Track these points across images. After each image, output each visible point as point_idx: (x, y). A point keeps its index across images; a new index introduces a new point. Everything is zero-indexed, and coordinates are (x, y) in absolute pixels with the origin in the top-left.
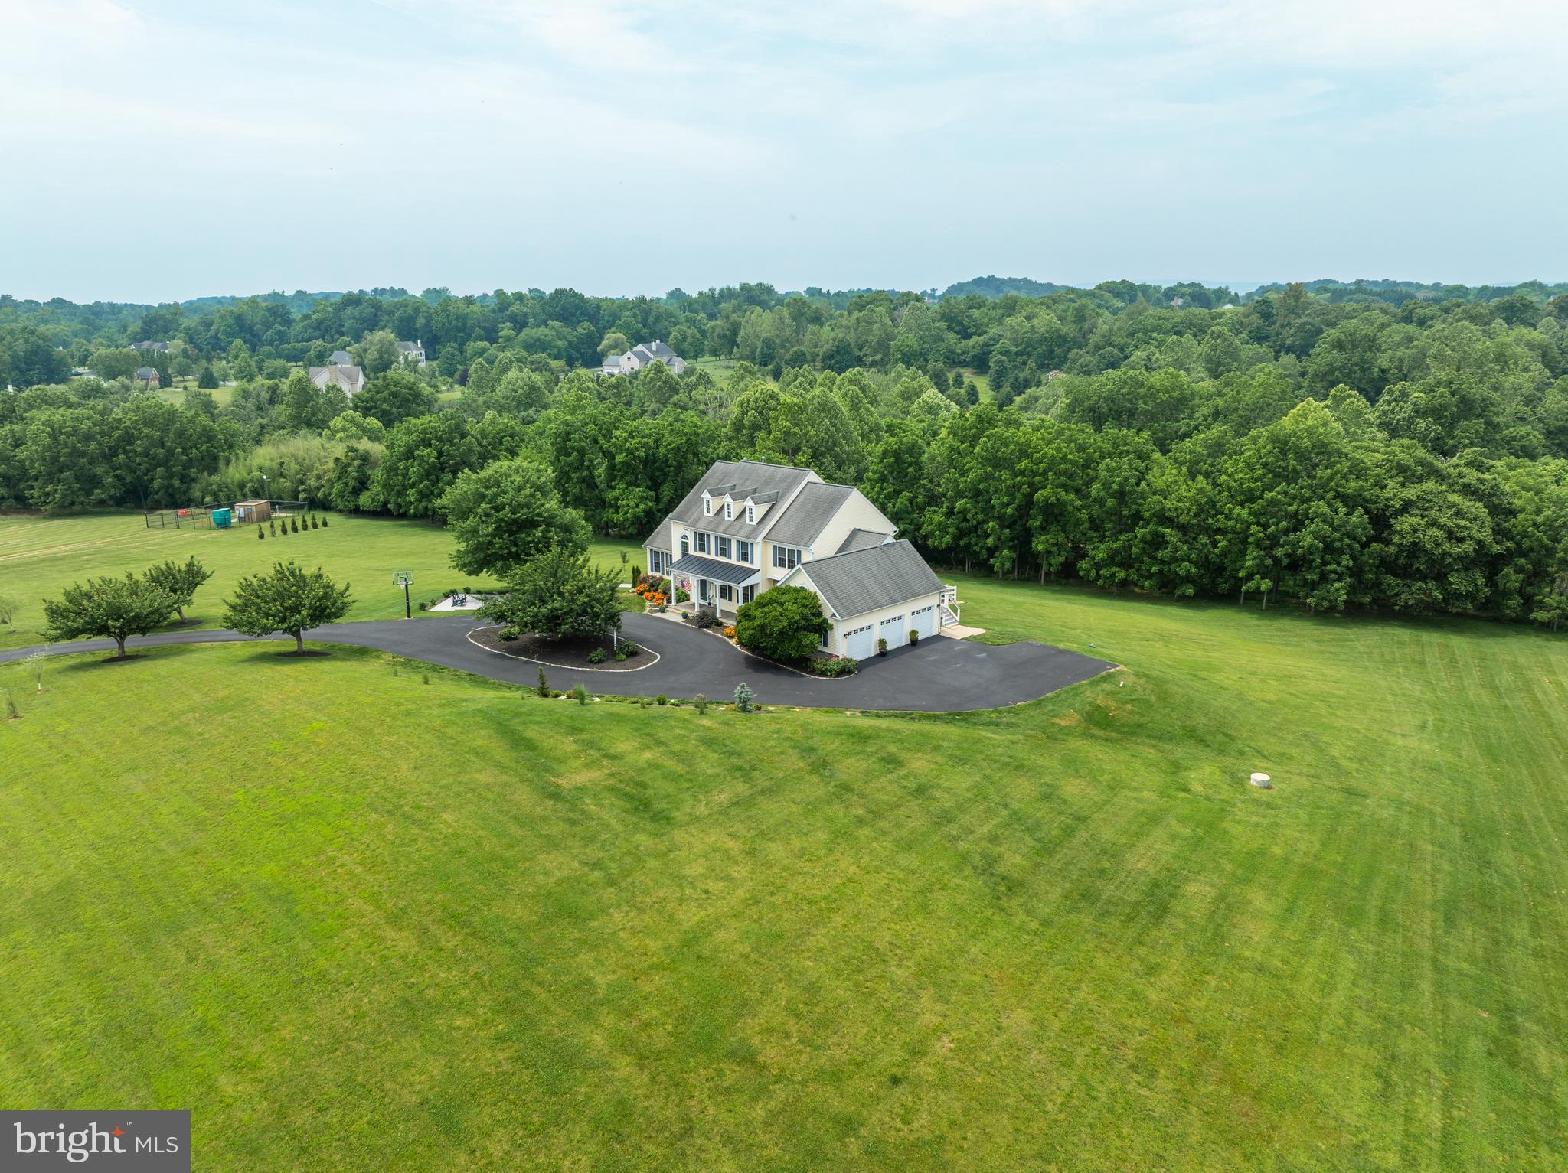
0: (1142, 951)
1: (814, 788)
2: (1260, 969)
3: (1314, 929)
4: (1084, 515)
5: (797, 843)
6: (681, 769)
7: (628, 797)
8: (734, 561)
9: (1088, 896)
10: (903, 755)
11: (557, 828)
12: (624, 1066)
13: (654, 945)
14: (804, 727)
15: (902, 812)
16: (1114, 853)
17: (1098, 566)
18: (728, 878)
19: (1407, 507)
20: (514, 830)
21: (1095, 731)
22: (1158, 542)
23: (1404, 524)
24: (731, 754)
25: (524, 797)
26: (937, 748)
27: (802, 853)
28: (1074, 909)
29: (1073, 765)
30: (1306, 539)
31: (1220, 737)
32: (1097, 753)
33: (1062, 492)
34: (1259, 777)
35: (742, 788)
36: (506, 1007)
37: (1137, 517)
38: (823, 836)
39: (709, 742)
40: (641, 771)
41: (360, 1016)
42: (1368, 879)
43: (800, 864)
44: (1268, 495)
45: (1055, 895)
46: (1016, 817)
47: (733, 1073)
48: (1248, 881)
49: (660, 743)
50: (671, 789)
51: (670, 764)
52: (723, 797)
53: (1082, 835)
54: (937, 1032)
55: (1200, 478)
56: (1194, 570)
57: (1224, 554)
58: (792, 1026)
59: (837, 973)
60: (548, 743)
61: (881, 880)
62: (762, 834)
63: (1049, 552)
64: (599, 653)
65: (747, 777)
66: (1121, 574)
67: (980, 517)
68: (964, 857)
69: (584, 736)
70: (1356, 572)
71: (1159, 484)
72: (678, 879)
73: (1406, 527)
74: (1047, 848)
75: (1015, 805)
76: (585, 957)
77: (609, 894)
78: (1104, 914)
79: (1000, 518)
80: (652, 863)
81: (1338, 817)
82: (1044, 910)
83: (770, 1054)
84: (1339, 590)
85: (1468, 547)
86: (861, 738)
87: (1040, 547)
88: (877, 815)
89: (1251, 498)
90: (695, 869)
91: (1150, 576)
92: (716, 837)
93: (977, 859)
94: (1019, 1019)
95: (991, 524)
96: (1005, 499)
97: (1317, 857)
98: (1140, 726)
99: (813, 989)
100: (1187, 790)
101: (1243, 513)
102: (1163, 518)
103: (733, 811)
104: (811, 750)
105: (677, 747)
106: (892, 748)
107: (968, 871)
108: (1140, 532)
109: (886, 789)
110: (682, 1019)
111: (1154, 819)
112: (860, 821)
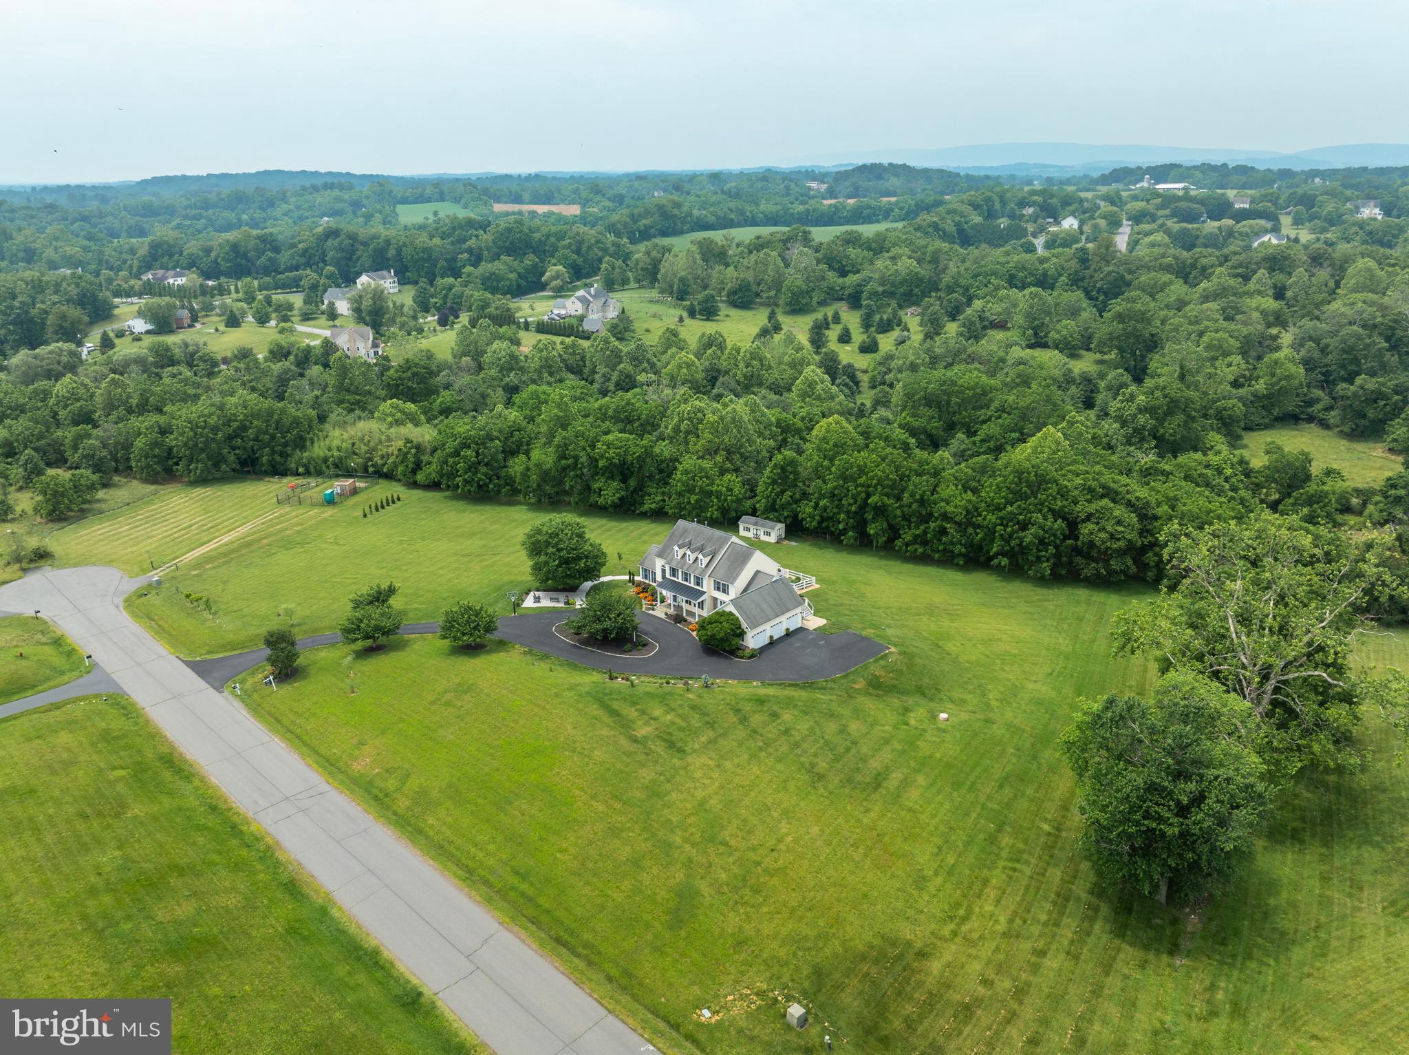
0: (865, 803)
1: (741, 733)
2: (910, 810)
3: (939, 792)
4: (898, 512)
5: (736, 761)
6: (684, 724)
7: (665, 740)
8: (692, 585)
9: (850, 781)
10: (780, 711)
11: (642, 757)
12: (687, 847)
13: (689, 806)
14: (735, 695)
15: (778, 743)
16: (864, 760)
17: (907, 545)
18: (711, 778)
19: (1089, 517)
20: (625, 759)
21: (872, 691)
22: (943, 531)
23: (1086, 529)
24: (705, 714)
25: (623, 742)
26: (795, 706)
27: (738, 765)
28: (843, 787)
29: (857, 713)
30: (1028, 536)
31: (933, 691)
32: (870, 705)
33: (885, 499)
34: (943, 716)
35: (711, 734)
36: (644, 829)
37: (931, 515)
38: (746, 757)
39: (693, 708)
40: (667, 726)
41: (595, 834)
42: (973, 768)
43: (738, 771)
44: (1009, 508)
45: (836, 781)
46: (827, 743)
47: (722, 848)
48: (919, 771)
49: (673, 710)
50: (682, 735)
51: (678, 721)
52: (704, 739)
53: (853, 751)
54: (787, 834)
55: (969, 492)
56: (963, 550)
57: (983, 539)
58: (739, 834)
59: (753, 814)
60: (625, 712)
61: (768, 776)
62: (722, 757)
63: (878, 534)
64: (628, 646)
65: (713, 728)
66: (920, 550)
67: (835, 510)
68: (802, 764)
69: (639, 707)
70: (1058, 555)
71: (944, 495)
72: (693, 779)
73: (1086, 531)
74: (837, 759)
75: (827, 737)
76: (666, 811)
77: (669, 786)
78: (855, 788)
79: (848, 512)
80: (682, 772)
81: (975, 735)
82: (831, 787)
83: (732, 842)
84: (1046, 566)
85: (1121, 544)
86: (761, 701)
87: (872, 532)
88: (767, 745)
89: (998, 508)
90: (698, 774)
91: (938, 551)
92: (704, 759)
93: (807, 765)
94: (815, 830)
95: (842, 516)
96: (851, 501)
97: (955, 758)
98: (894, 686)
99: (745, 821)
100: (907, 724)
101: (992, 518)
102: (945, 517)
103: (710, 746)
104: (739, 710)
105: (680, 712)
106: (775, 708)
107: (803, 771)
108: (932, 525)
109: (772, 731)
110: (703, 832)
111: (887, 741)
112: (761, 749)
